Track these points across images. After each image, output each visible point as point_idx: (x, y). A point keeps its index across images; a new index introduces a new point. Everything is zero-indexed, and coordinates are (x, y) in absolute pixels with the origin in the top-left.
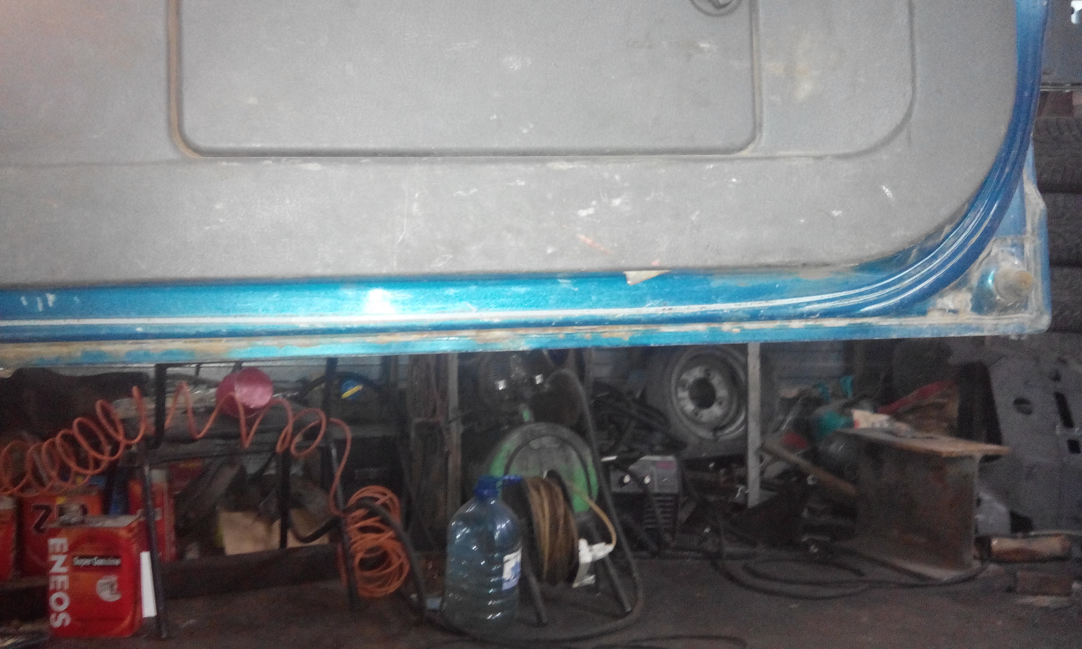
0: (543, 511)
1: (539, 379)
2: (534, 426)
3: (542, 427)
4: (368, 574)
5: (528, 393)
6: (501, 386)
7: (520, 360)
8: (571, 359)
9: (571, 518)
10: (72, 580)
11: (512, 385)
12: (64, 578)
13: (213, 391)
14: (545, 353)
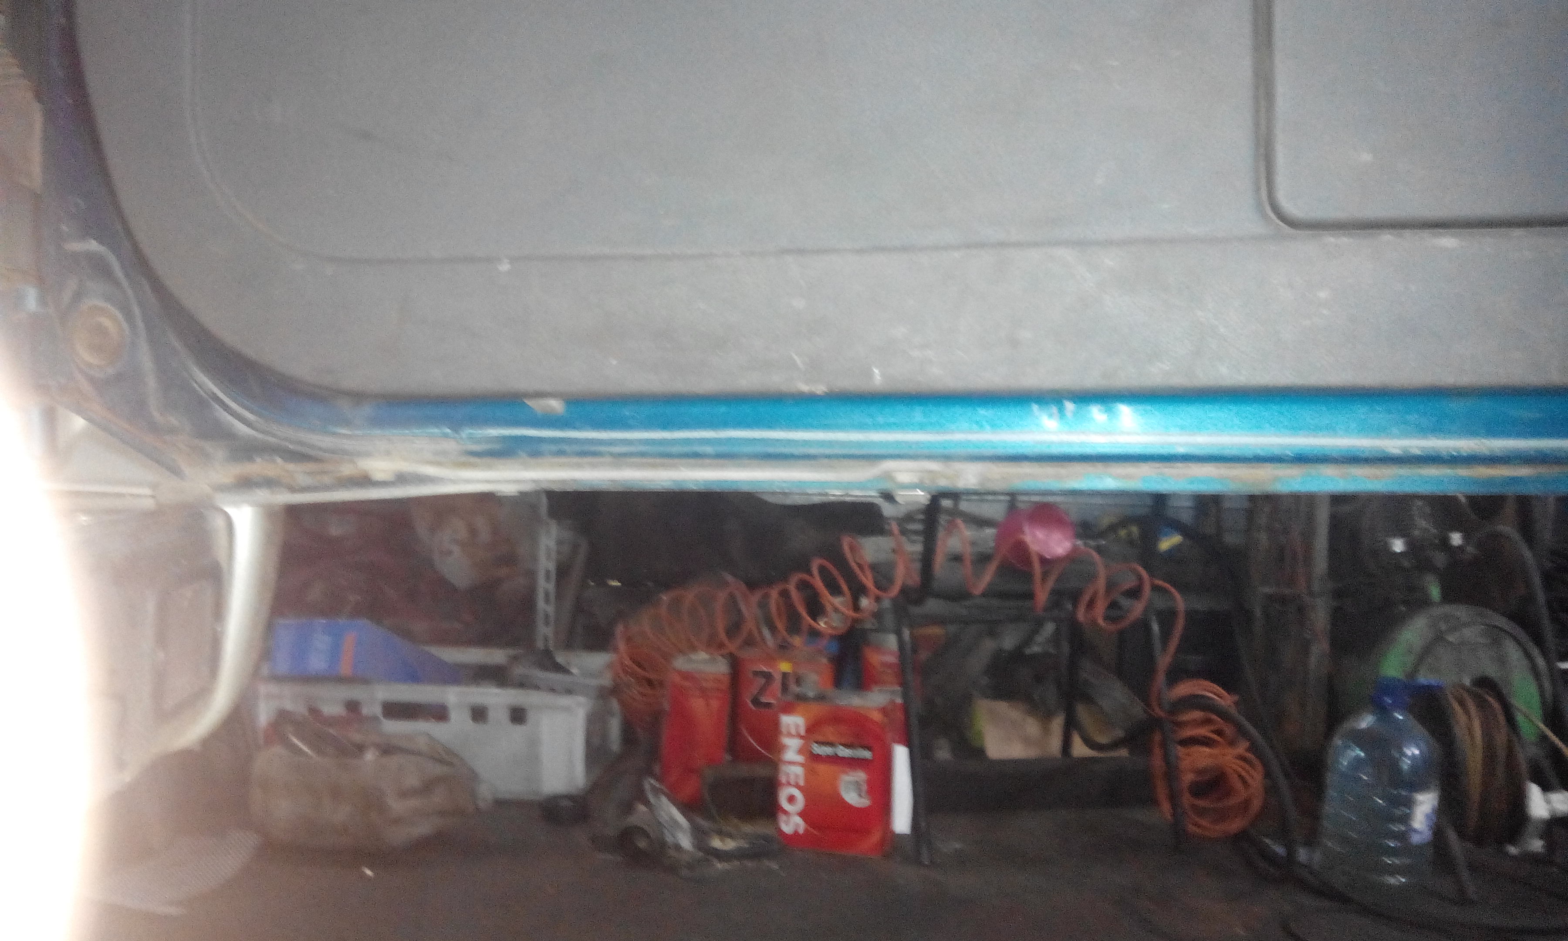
0: (1472, 737)
1: (1456, 539)
2: (1448, 609)
3: (1461, 612)
4: (1201, 803)
5: (1440, 559)
6: (1398, 546)
7: (1428, 510)
8: (1510, 510)
9: (1518, 748)
10: (810, 772)
11: (1413, 547)
12: (799, 771)
13: (990, 532)
14: (1463, 500)
